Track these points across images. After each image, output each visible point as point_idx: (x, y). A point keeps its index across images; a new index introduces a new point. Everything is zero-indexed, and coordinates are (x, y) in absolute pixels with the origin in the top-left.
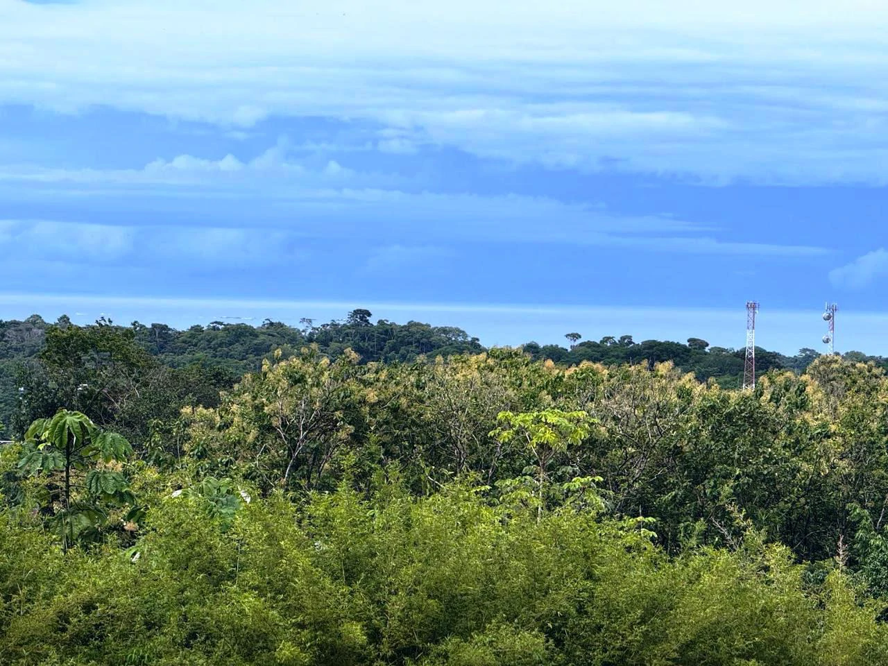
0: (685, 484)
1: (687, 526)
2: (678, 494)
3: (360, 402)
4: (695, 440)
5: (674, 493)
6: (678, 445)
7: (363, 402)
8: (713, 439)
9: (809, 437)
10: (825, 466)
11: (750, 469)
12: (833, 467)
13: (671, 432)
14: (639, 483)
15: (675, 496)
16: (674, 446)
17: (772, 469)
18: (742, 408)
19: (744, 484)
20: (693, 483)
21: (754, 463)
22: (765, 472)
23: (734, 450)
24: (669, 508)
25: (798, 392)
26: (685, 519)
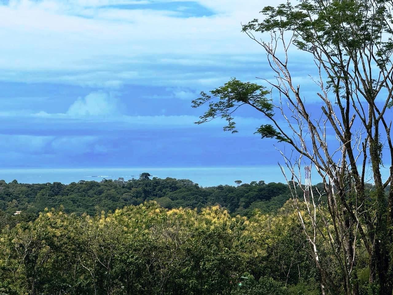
0: (192, 264)
1: (193, 282)
3: (53, 236)
4: (196, 245)
5: (187, 268)
6: (188, 248)
7: (54, 236)
8: (203, 245)
9: (245, 242)
10: (256, 253)
11: (218, 257)
12: (259, 254)
13: (186, 242)
14: (173, 264)
15: (187, 270)
17: (228, 256)
18: (215, 231)
19: (215, 263)
21: (220, 254)
22: (225, 258)
23: (211, 249)
24: (186, 274)
25: (241, 224)
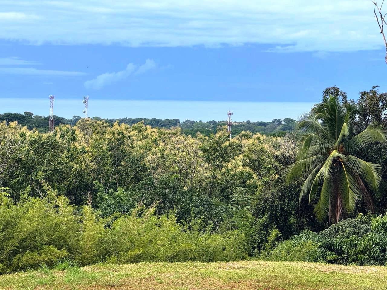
0: (23, 175)
2: (20, 179)
4: (27, 155)
5: (18, 179)
6: (20, 158)
8: (35, 155)
9: (77, 153)
10: (84, 166)
11: (51, 167)
12: (87, 166)
13: (17, 152)
14: (3, 175)
15: (19, 180)
16: (18, 158)
17: (61, 167)
18: (48, 141)
19: (49, 174)
20: (27, 174)
21: (53, 165)
22: (58, 169)
23: (44, 159)
24: (16, 185)
25: (72, 134)
26: (23, 190)
